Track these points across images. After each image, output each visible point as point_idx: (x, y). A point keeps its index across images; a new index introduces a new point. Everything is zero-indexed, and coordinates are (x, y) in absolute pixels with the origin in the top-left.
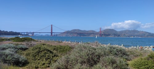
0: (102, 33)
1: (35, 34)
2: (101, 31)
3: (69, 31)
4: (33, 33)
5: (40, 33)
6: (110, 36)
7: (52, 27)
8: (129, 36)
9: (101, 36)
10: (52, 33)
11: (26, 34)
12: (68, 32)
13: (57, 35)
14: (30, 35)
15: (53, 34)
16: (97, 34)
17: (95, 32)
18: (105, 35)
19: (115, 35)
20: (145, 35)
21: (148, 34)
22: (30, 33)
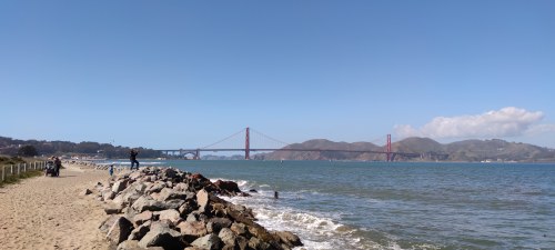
0: (395, 151)
1: (202, 154)
2: (389, 144)
3: (296, 145)
4: (198, 151)
5: (215, 150)
6: (418, 160)
7: (247, 135)
8: (476, 159)
9: (392, 159)
10: (247, 150)
11: (177, 153)
12: (294, 148)
13: (263, 156)
14: (190, 156)
15: (251, 153)
16: (379, 151)
17: (373, 146)
18: (403, 155)
19: (434, 155)
20: (527, 154)
21: (537, 152)
22: (190, 151)
